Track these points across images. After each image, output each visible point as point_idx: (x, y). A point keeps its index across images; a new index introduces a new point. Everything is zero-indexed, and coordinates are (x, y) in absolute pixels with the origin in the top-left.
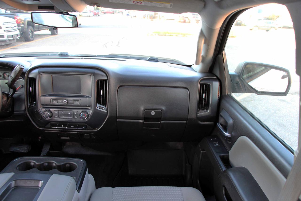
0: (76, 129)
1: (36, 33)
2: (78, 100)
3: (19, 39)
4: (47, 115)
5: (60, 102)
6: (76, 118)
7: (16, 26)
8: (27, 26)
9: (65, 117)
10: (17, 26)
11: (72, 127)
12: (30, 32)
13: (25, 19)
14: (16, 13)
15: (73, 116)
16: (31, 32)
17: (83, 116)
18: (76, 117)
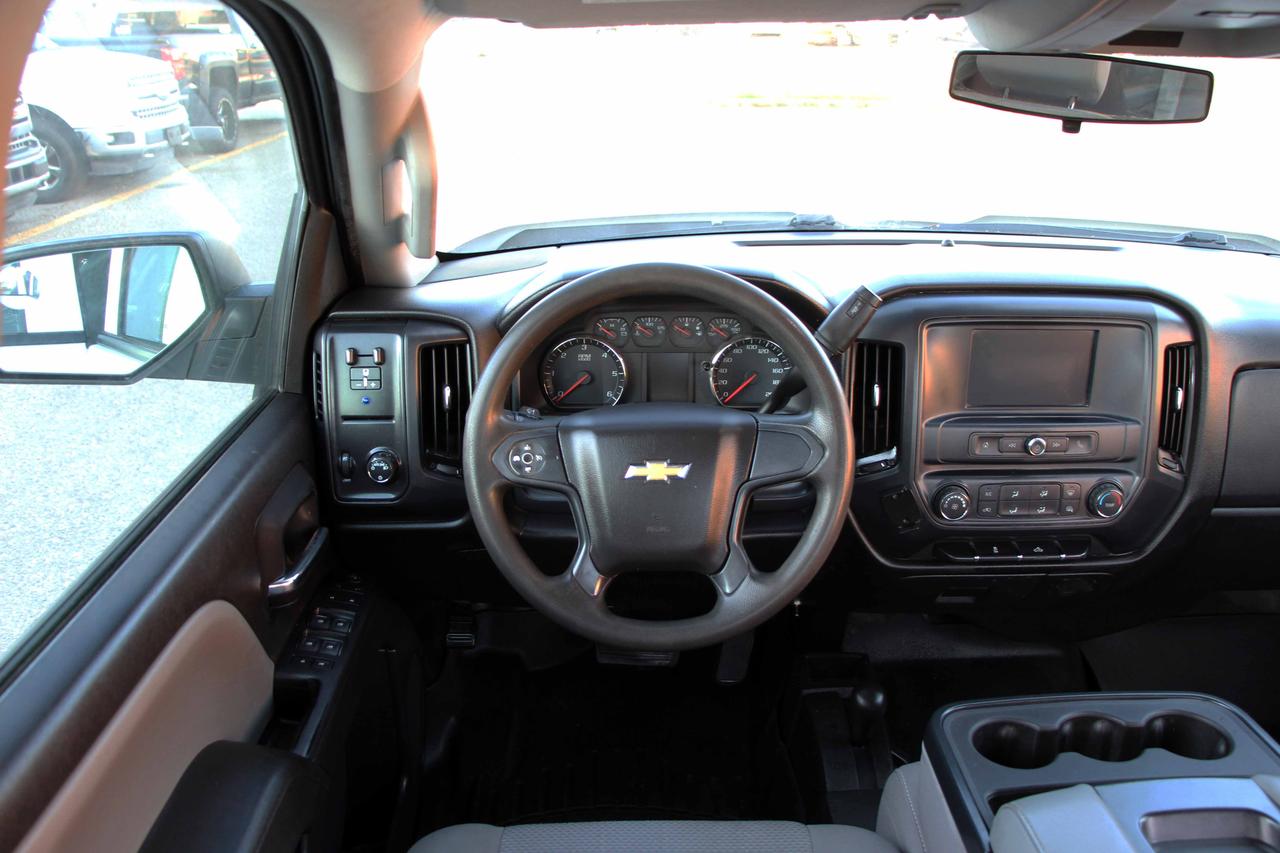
0: (1060, 561)
1: (244, 114)
2: (1085, 438)
3: (186, 143)
4: (955, 507)
5: (1012, 445)
6: (1070, 514)
7: (176, 91)
8: (211, 86)
9: (1026, 513)
10: (179, 92)
11: (1039, 554)
12: (220, 112)
13: (202, 58)
14: (167, 36)
15: (1060, 505)
16: (224, 113)
17: (1107, 505)
18: (1070, 509)
